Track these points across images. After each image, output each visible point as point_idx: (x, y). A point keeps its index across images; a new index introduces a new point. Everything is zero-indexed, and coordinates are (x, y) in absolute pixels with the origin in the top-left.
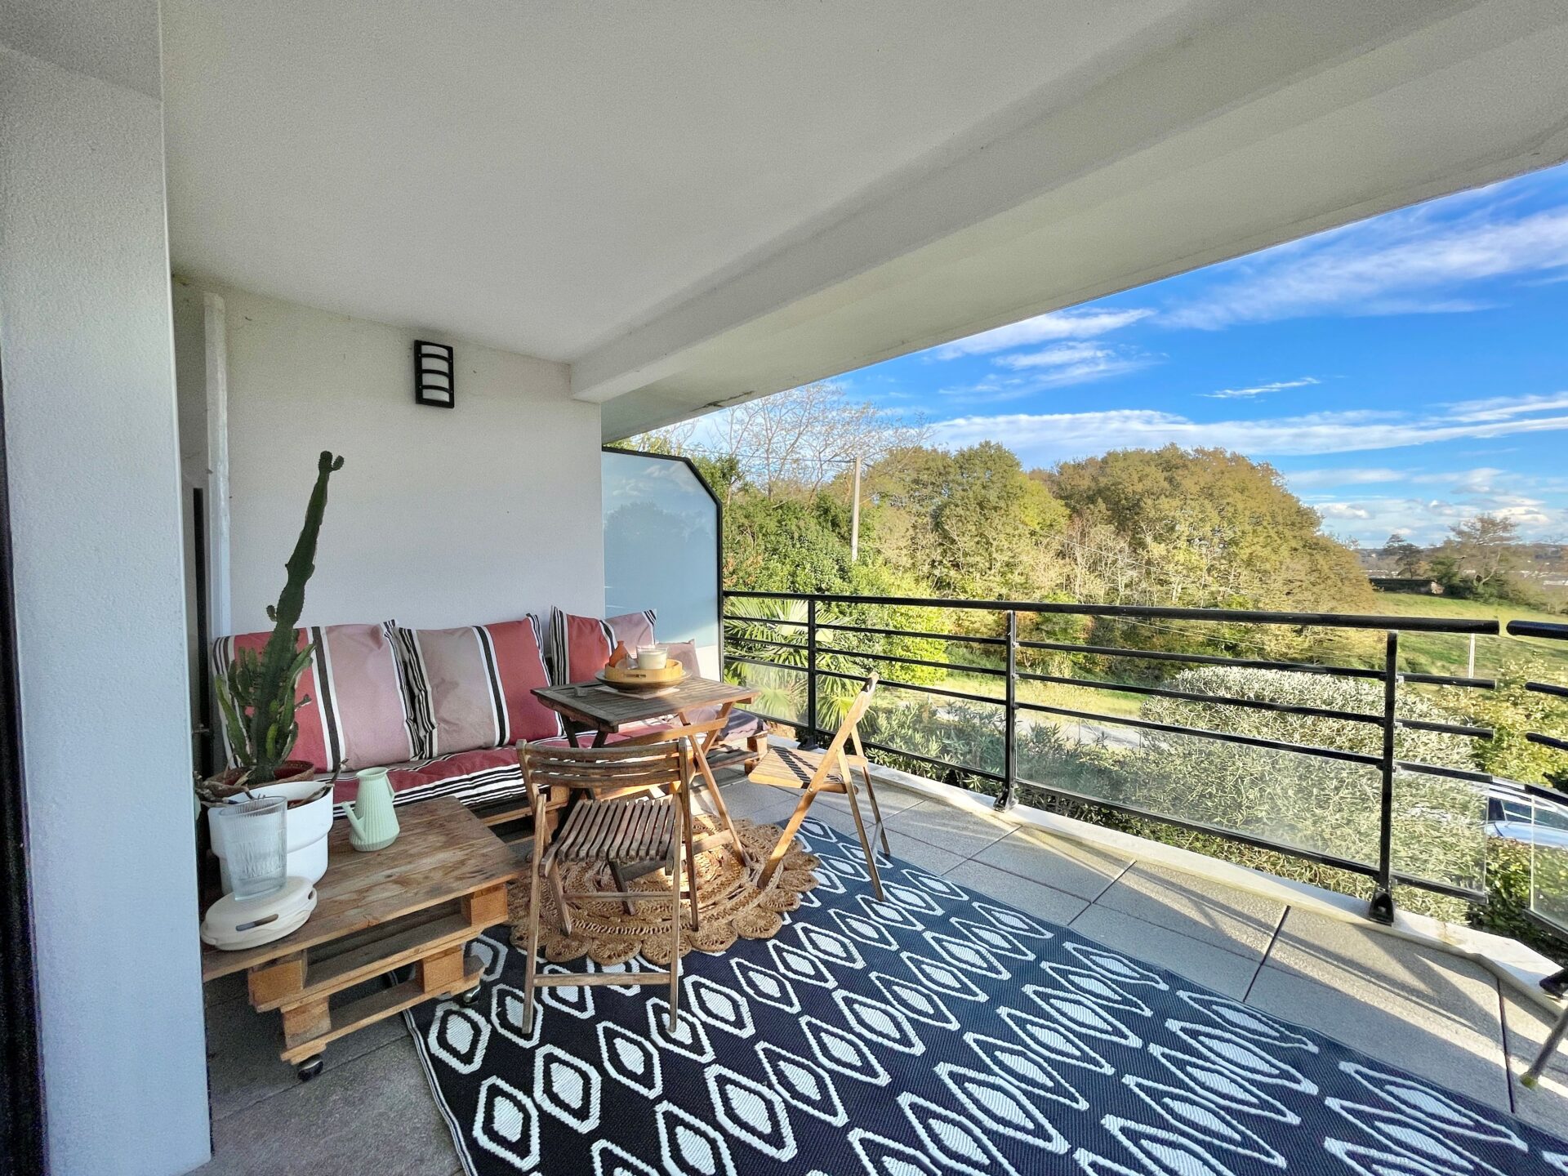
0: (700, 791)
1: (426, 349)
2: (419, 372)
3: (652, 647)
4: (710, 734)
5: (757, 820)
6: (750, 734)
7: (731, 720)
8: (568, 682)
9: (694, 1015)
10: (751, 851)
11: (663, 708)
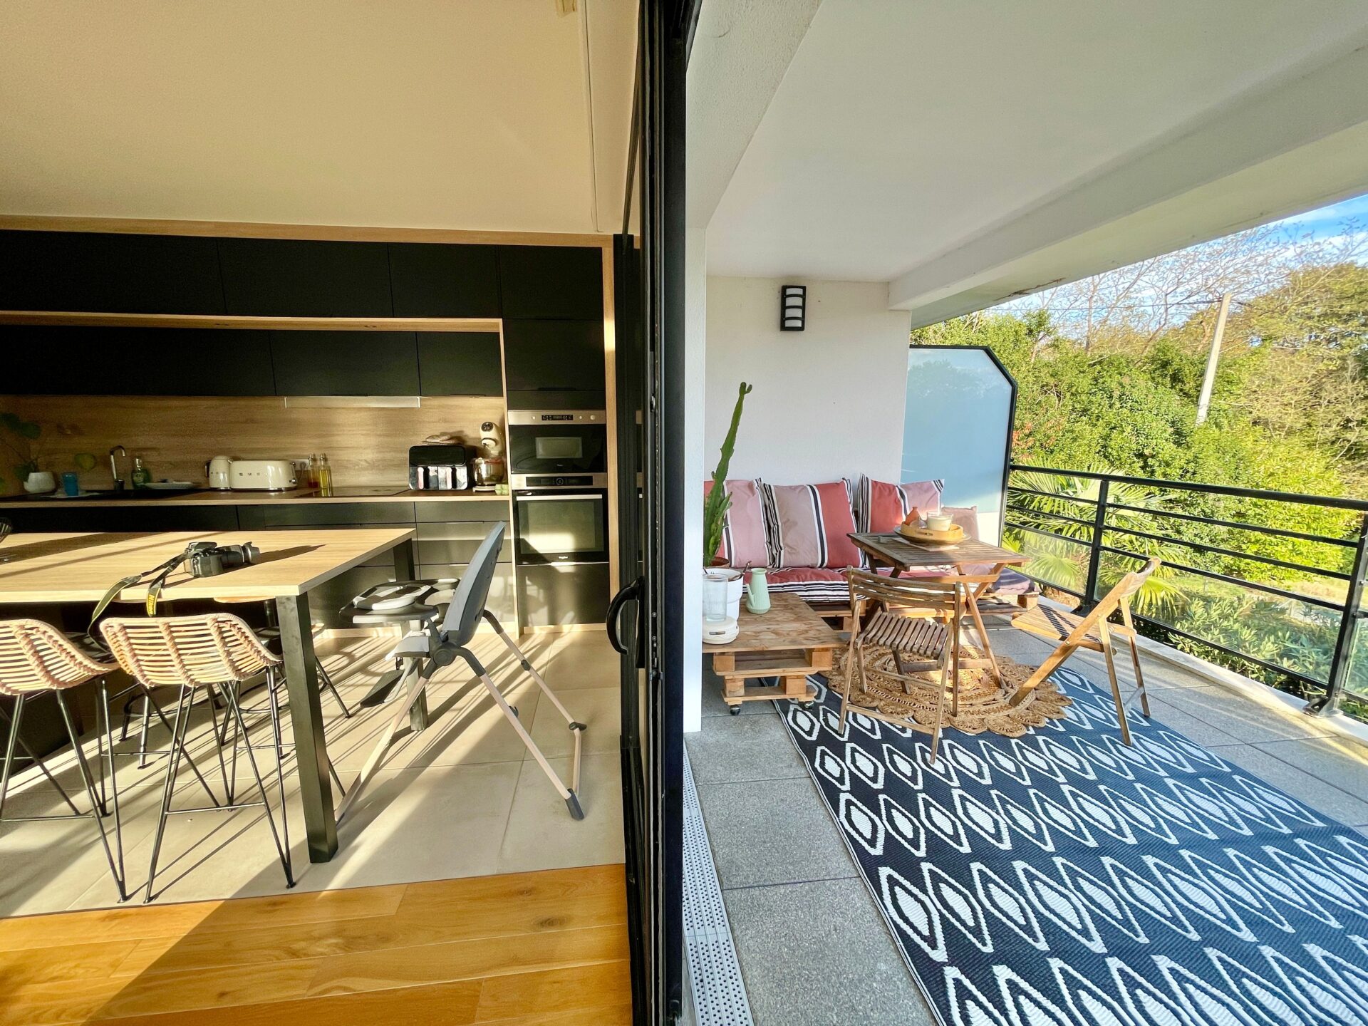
0: (968, 628)
1: (789, 291)
2: (784, 307)
3: (938, 512)
4: (983, 585)
5: (1017, 660)
6: (1021, 592)
7: (1001, 578)
8: (869, 531)
9: (947, 760)
10: (1007, 680)
11: (943, 559)
